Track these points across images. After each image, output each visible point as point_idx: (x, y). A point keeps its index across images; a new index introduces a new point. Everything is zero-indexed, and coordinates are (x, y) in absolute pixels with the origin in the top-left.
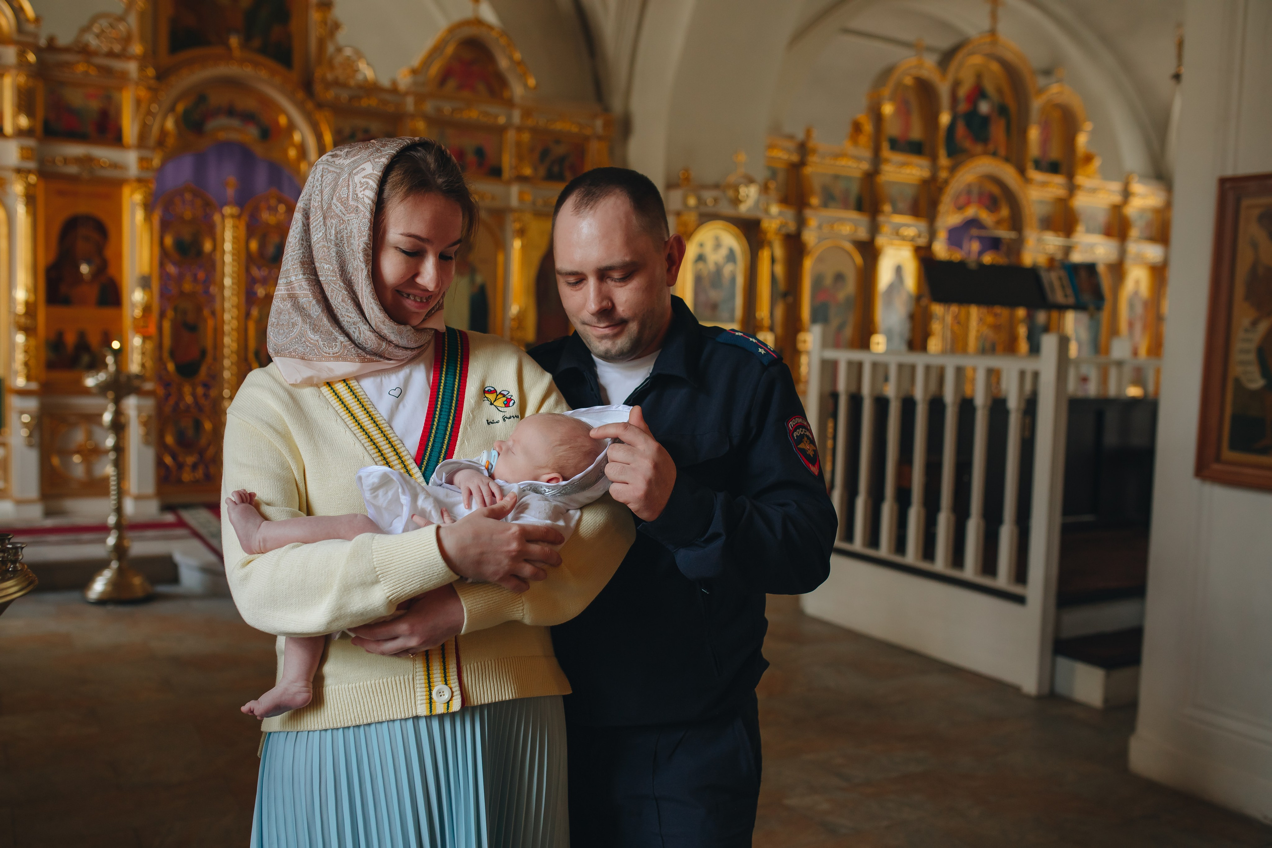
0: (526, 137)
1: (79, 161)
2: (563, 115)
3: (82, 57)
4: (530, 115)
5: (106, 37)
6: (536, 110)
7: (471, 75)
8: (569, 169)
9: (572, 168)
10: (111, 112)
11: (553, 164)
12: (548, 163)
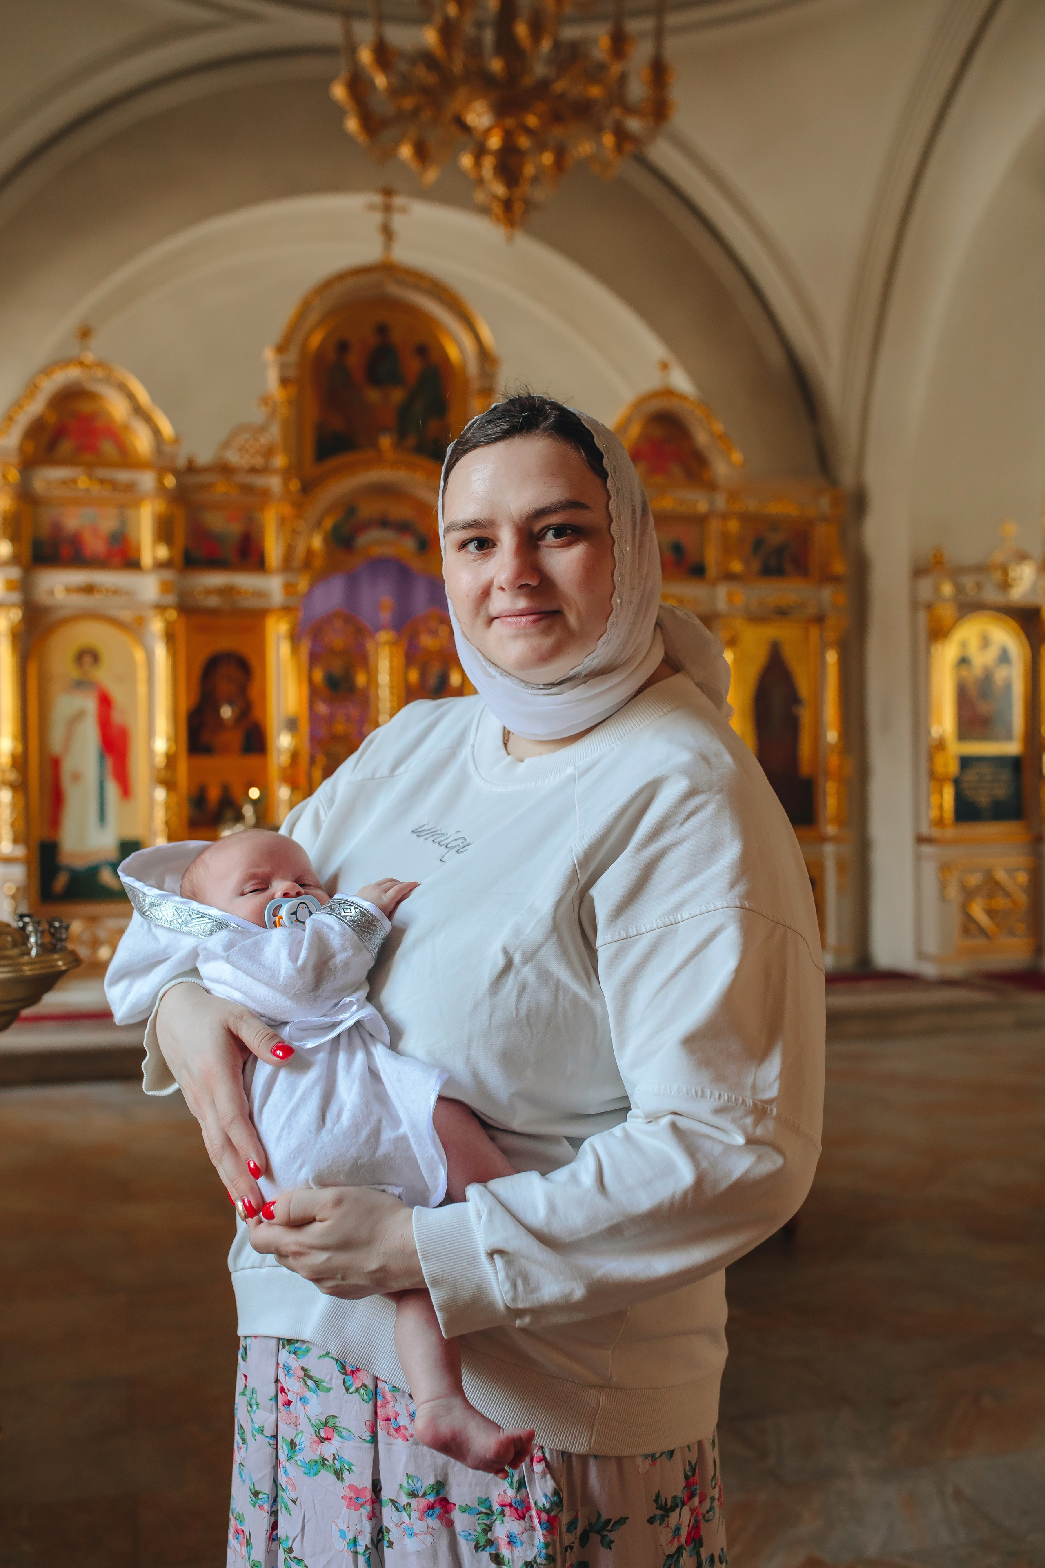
0: (733, 526)
1: (220, 591)
2: (778, 495)
3: (223, 477)
4: (735, 498)
5: (247, 453)
6: (743, 491)
7: (665, 457)
8: (789, 560)
9: (793, 559)
10: (254, 534)
11: (769, 554)
12: (762, 556)
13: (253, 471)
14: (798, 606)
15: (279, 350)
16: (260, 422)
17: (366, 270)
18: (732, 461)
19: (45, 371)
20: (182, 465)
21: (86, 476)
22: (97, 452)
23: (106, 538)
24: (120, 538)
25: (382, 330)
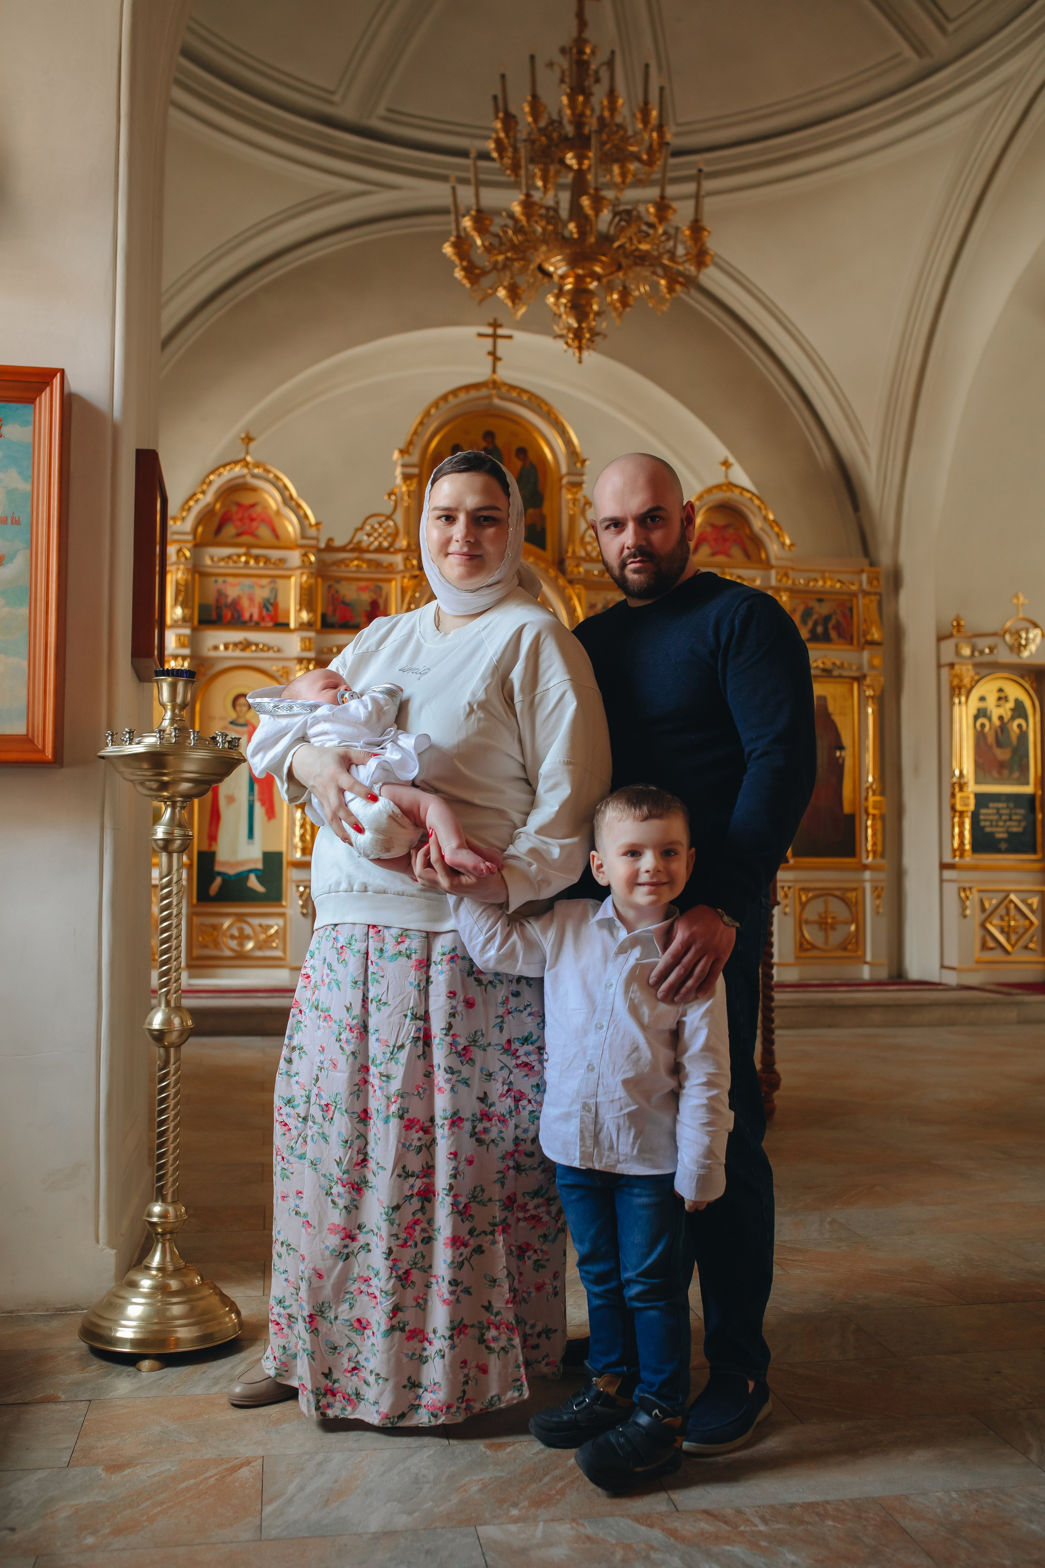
0: (785, 598)
2: (823, 572)
3: (355, 555)
4: (786, 575)
5: (376, 535)
6: (793, 569)
7: (725, 540)
8: (834, 628)
9: (838, 627)
10: (381, 602)
11: (816, 624)
12: (810, 624)
13: (380, 550)
14: (842, 667)
15: (402, 452)
16: (388, 511)
17: (476, 386)
18: (783, 544)
19: (218, 469)
20: (322, 545)
21: (245, 554)
22: (255, 536)
23: (259, 604)
24: (272, 604)
25: (489, 435)
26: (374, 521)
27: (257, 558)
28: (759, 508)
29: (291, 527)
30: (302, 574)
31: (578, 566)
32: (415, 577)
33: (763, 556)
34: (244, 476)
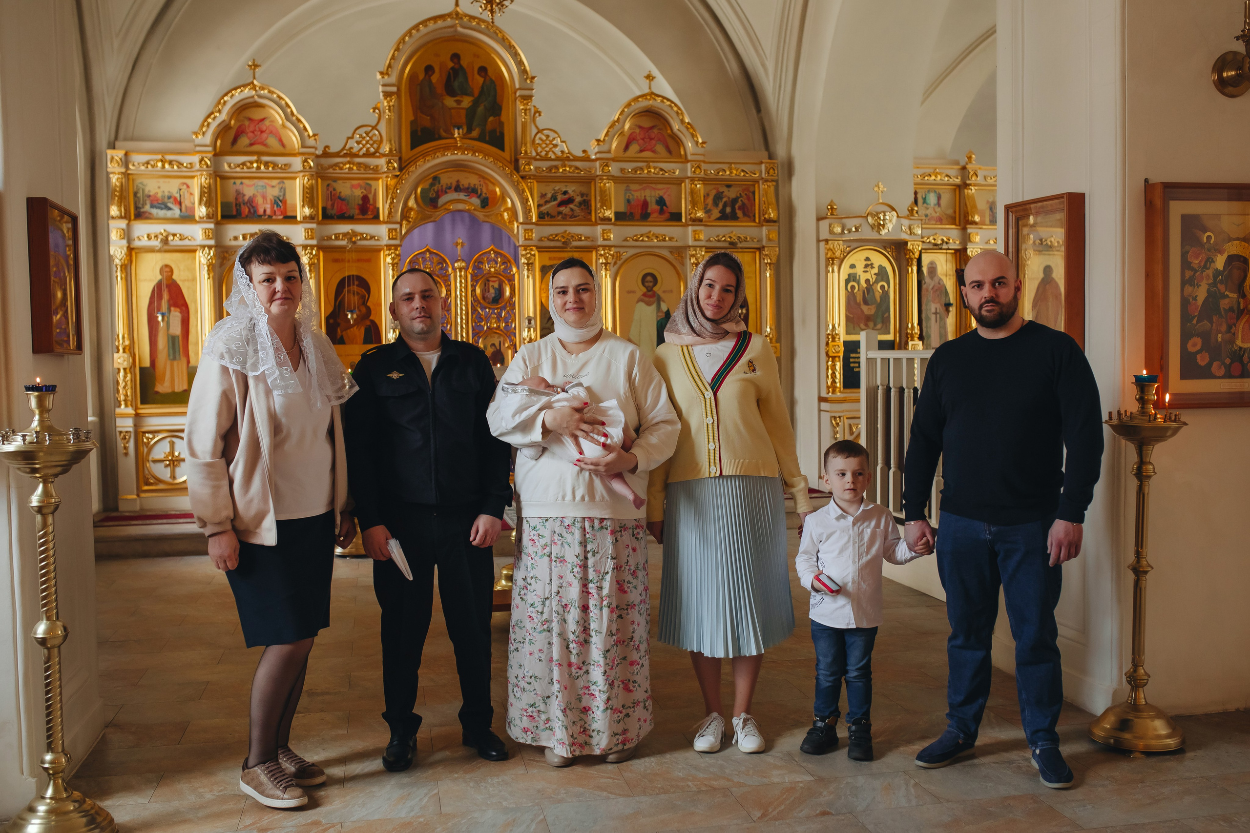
0: (700, 186)
1: (345, 235)
2: (731, 163)
3: (348, 159)
4: (699, 167)
5: (364, 142)
6: (704, 162)
7: (651, 139)
8: (740, 208)
9: (743, 208)
10: (371, 197)
11: (725, 205)
12: (721, 205)
13: (368, 155)
14: (746, 240)
15: (382, 73)
16: (374, 124)
17: (442, 17)
18: (697, 142)
19: (230, 91)
20: (319, 152)
21: (257, 161)
22: (265, 145)
23: (271, 201)
24: (281, 201)
25: (456, 57)
26: (362, 131)
27: (266, 164)
28: (677, 113)
29: (293, 138)
30: (304, 176)
31: (529, 164)
32: (397, 176)
33: (682, 152)
34: (253, 97)
